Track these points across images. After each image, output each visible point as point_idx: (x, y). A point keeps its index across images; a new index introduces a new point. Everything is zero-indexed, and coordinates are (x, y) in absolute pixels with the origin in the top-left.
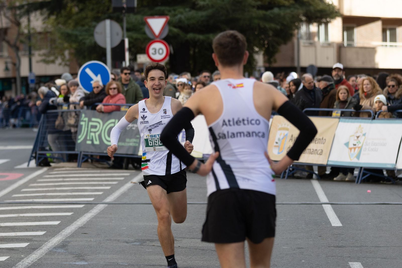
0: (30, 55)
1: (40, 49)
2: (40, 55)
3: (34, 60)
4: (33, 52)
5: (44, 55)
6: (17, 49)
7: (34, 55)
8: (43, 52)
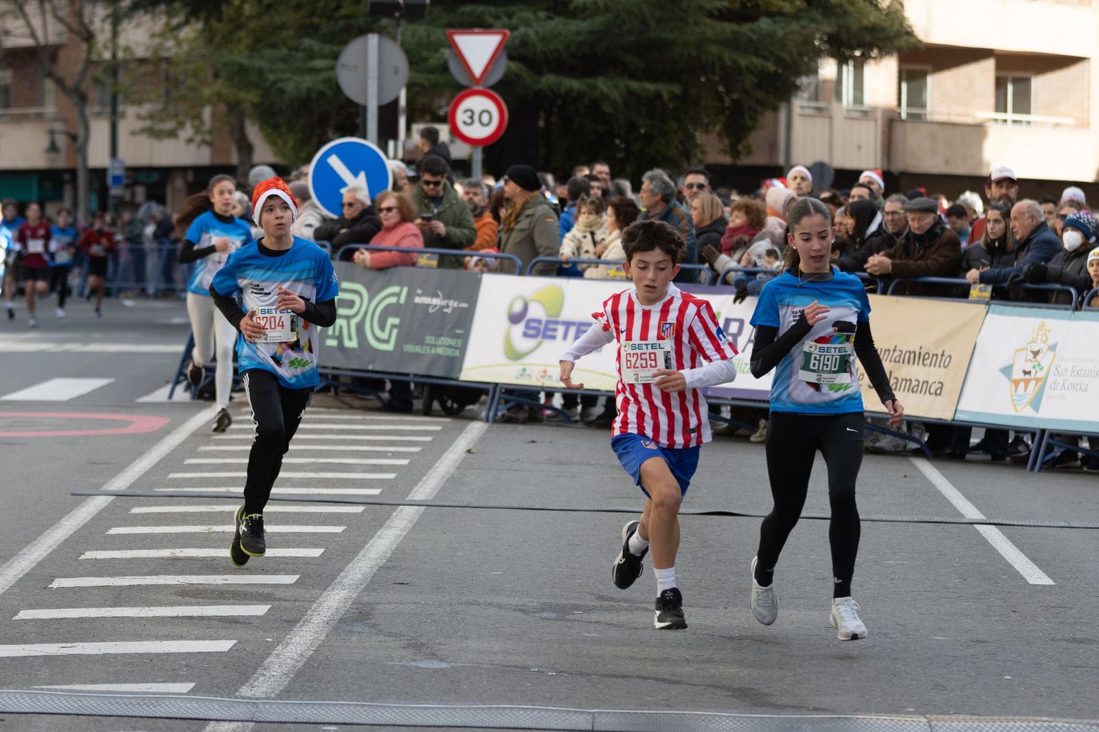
0: (115, 117)
1: (139, 102)
2: (139, 117)
3: (124, 127)
4: (121, 108)
5: (151, 116)
6: (83, 99)
7: (123, 115)
8: (146, 109)
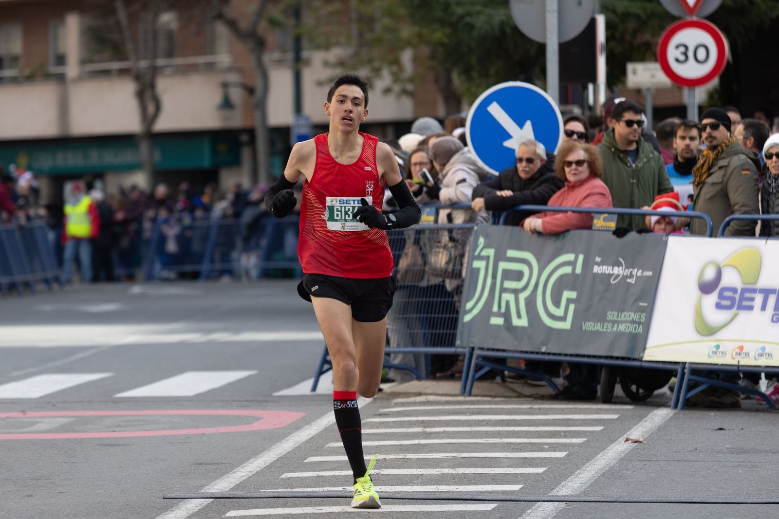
0: (298, 64)
1: (327, 47)
2: (326, 64)
3: (309, 77)
4: (305, 54)
5: (341, 64)
6: (260, 44)
7: (308, 63)
8: (336, 53)
